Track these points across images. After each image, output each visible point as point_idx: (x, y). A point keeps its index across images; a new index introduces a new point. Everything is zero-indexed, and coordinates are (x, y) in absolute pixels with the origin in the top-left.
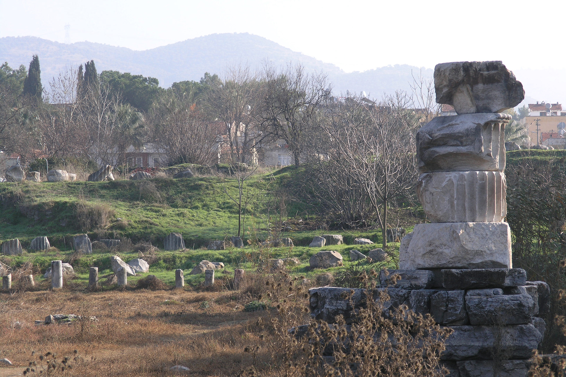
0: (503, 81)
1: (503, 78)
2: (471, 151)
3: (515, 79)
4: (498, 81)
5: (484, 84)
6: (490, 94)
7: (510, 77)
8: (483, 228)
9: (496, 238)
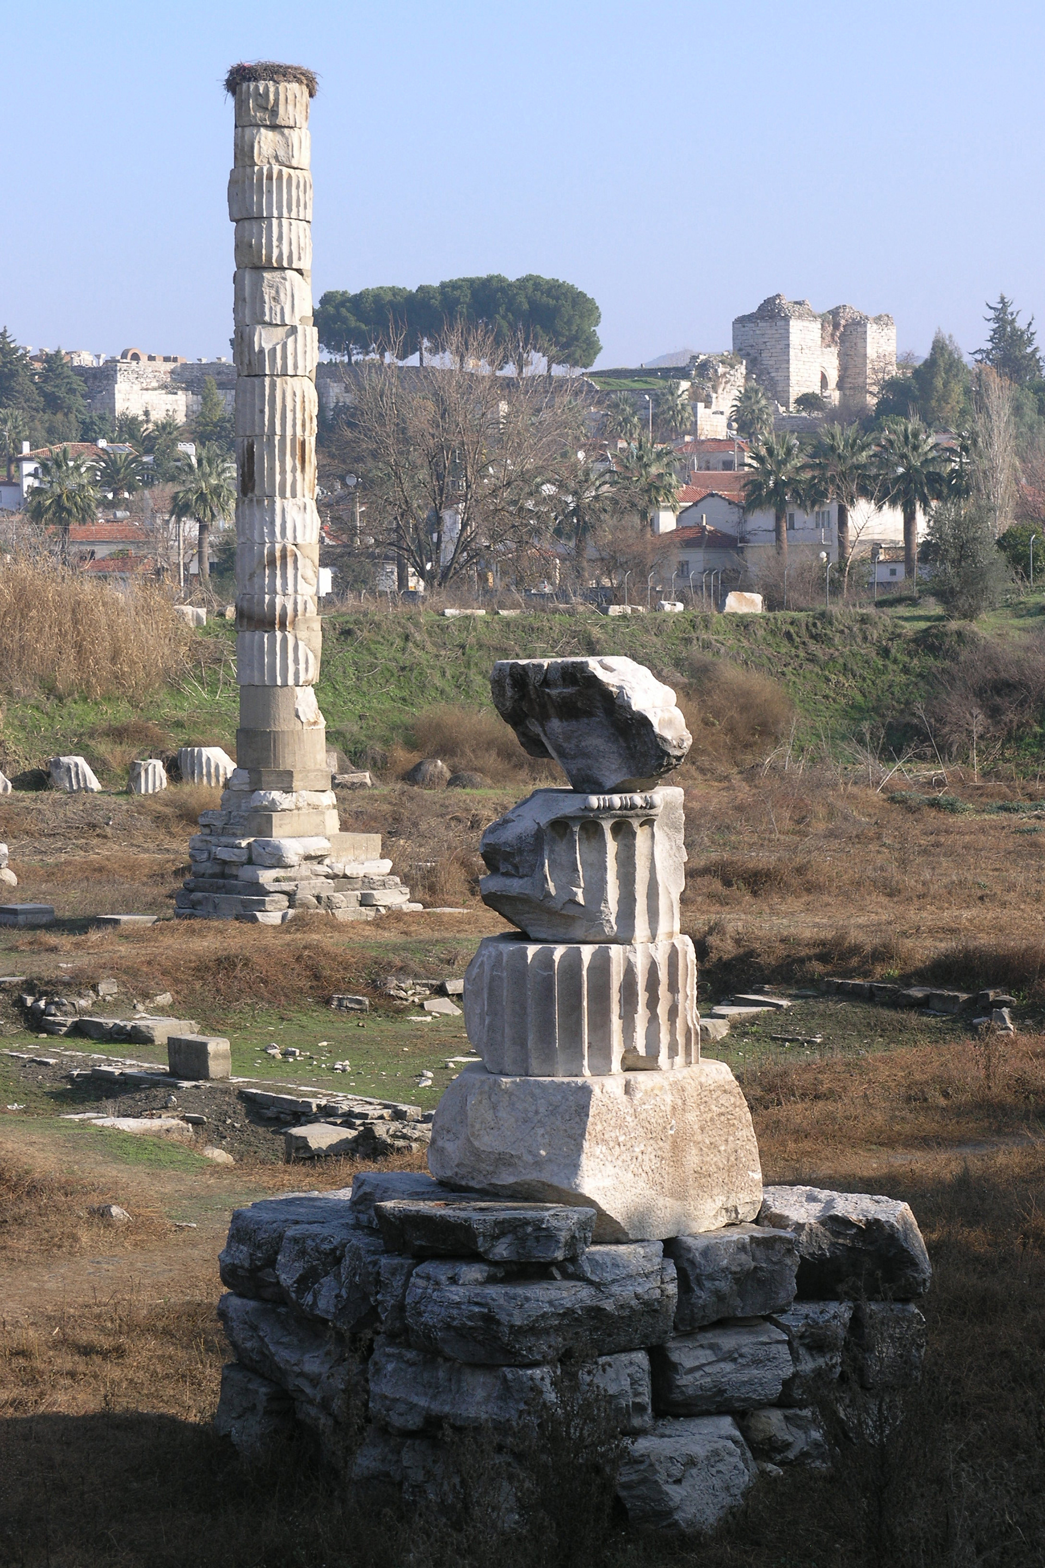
0: (600, 713)
1: (599, 705)
2: (526, 892)
3: (630, 707)
4: (590, 714)
5: (561, 720)
6: (583, 744)
7: (616, 701)
8: (533, 1095)
9: (558, 1123)
